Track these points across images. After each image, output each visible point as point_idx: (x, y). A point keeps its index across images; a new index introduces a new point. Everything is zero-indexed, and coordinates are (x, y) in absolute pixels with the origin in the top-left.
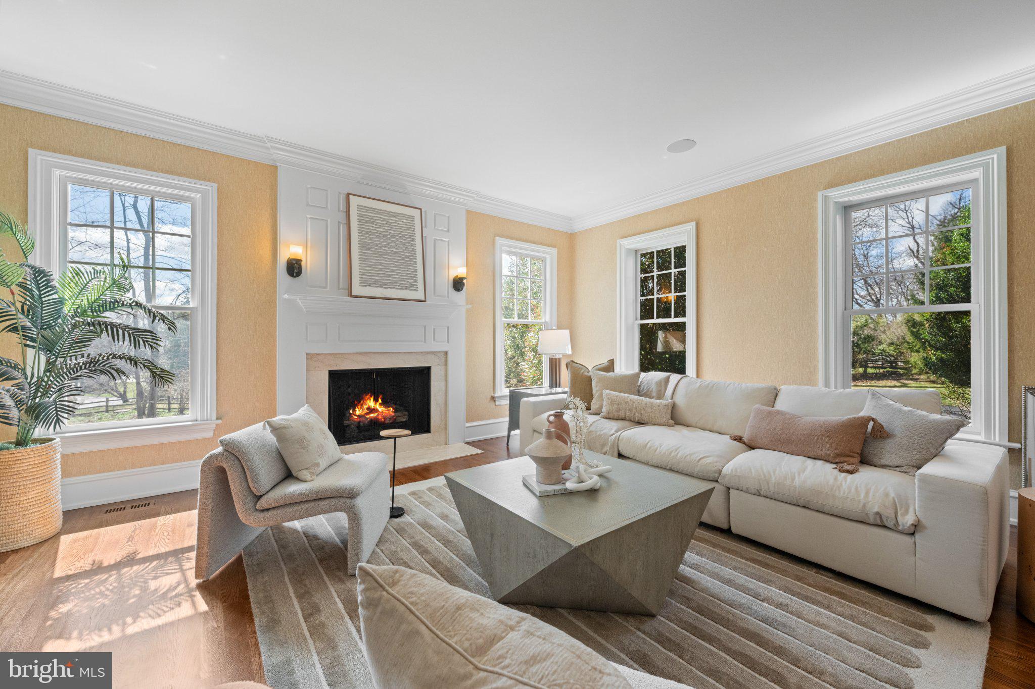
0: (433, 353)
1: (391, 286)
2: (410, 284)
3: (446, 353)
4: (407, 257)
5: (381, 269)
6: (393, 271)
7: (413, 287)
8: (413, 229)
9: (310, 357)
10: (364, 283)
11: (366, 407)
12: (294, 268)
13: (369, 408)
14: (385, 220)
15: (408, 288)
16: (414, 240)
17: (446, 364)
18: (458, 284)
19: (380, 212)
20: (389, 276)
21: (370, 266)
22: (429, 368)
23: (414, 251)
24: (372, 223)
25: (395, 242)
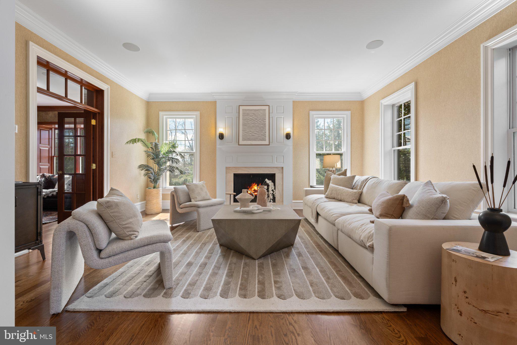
0: (277, 167)
1: (255, 140)
2: (263, 138)
3: (283, 168)
4: (262, 127)
5: (251, 134)
6: (256, 133)
7: (264, 140)
8: (265, 115)
9: (227, 168)
10: (244, 139)
11: (253, 189)
12: (221, 136)
13: (254, 190)
14: (253, 113)
15: (261, 140)
16: (265, 119)
17: (283, 173)
18: (288, 136)
19: (251, 110)
20: (254, 136)
21: (246, 133)
22: (275, 174)
23: (265, 124)
24: (248, 115)
25: (257, 122)
